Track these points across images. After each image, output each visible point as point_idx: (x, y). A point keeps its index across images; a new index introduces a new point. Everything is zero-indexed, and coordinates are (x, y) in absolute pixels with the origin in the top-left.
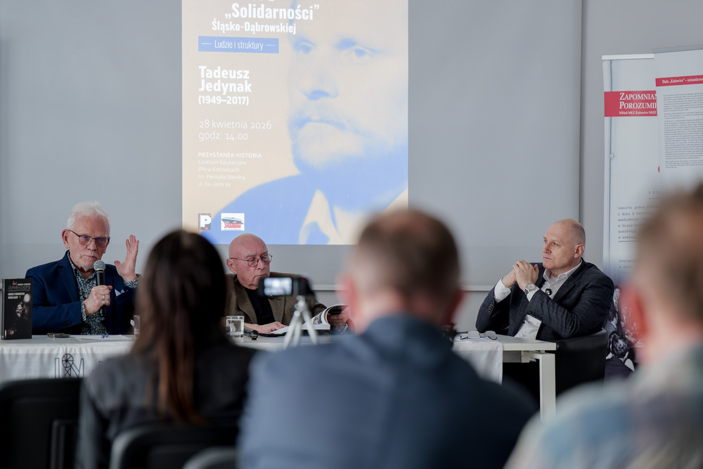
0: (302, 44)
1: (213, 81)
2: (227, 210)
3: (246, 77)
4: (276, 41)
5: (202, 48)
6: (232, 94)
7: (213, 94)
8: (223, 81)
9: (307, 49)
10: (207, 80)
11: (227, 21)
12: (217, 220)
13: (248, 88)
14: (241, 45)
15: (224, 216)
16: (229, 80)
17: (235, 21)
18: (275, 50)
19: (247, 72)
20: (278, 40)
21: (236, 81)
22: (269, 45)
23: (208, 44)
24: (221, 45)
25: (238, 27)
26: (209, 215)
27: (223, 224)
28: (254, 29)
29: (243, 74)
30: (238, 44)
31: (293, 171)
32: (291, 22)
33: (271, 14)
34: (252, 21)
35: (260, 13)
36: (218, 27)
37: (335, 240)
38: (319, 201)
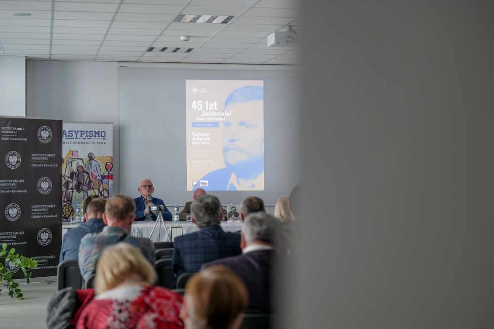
0: (227, 124)
2: (202, 180)
4: (218, 123)
5: (193, 126)
6: (203, 141)
7: (197, 141)
8: (200, 137)
9: (229, 126)
10: (195, 137)
11: (201, 117)
12: (199, 183)
13: (209, 139)
14: (206, 125)
15: (201, 181)
16: (202, 137)
17: (204, 117)
18: (218, 126)
19: (208, 134)
21: (205, 137)
22: (216, 125)
23: (195, 125)
24: (200, 125)
25: (205, 119)
26: (196, 181)
27: (201, 184)
28: (211, 120)
30: (205, 125)
31: (225, 166)
32: (223, 117)
33: (216, 114)
34: (210, 117)
35: (213, 114)
36: (198, 119)
37: (239, 189)
38: (233, 176)
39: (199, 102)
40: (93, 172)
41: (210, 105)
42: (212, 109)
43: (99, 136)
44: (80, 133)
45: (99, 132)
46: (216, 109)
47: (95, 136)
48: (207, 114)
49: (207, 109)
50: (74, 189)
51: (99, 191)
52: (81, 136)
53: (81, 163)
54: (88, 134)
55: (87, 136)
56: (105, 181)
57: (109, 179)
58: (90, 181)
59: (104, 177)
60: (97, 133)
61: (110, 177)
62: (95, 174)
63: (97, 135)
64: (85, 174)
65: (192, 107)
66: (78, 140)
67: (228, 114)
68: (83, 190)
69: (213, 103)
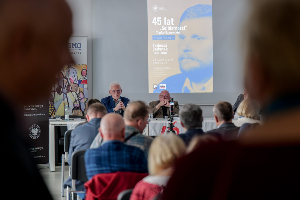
0: (182, 37)
1: (157, 48)
2: (161, 83)
3: (166, 46)
4: (174, 36)
5: (153, 39)
6: (162, 51)
7: (157, 51)
8: (160, 48)
9: (183, 38)
10: (155, 48)
11: (160, 31)
12: (158, 86)
13: (167, 49)
14: (165, 38)
15: (160, 85)
16: (161, 47)
17: (163, 31)
18: (174, 39)
19: (166, 45)
20: (175, 36)
21: (163, 48)
22: (173, 37)
23: (155, 37)
24: (159, 38)
25: (164, 33)
26: (156, 85)
27: (160, 87)
28: (168, 33)
29: (165, 46)
30: (164, 38)
31: (180, 72)
32: (179, 31)
33: (173, 29)
34: (168, 31)
35: (170, 28)
36: (158, 33)
37: (192, 91)
38: (187, 81)
39: (158, 18)
40: (71, 78)
41: (168, 21)
42: (170, 24)
43: (76, 48)
45: (76, 44)
46: (173, 24)
48: (165, 29)
49: (165, 24)
50: (56, 92)
51: (76, 93)
56: (81, 85)
57: (84, 83)
58: (69, 85)
59: (80, 82)
61: (85, 82)
62: (73, 79)
64: (65, 79)
65: (153, 23)
67: (183, 28)
68: (63, 93)
69: (170, 19)
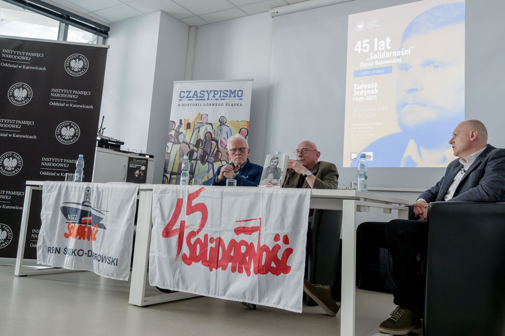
0: (404, 67)
1: (360, 90)
2: (364, 151)
3: (375, 86)
4: (391, 67)
5: (355, 76)
6: (369, 95)
7: (359, 96)
8: (365, 90)
9: (407, 69)
10: (357, 90)
11: (367, 62)
13: (376, 92)
14: (374, 72)
16: (368, 89)
17: (371, 61)
18: (390, 72)
19: (376, 84)
20: (392, 67)
21: (370, 89)
22: (388, 70)
23: (358, 74)
24: (364, 73)
25: (372, 64)
26: (356, 153)
28: (380, 64)
29: (374, 85)
30: (372, 72)
32: (399, 57)
33: (389, 55)
34: (379, 60)
35: (383, 55)
36: (363, 65)
37: (420, 164)
39: (365, 41)
40: (223, 140)
41: (380, 43)
42: (383, 48)
43: (235, 96)
44: (212, 93)
45: (235, 91)
46: (388, 47)
47: (230, 96)
48: (375, 57)
49: (376, 49)
50: (198, 160)
52: (214, 97)
53: (210, 129)
54: (222, 94)
55: (220, 97)
58: (218, 151)
60: (233, 93)
62: (225, 142)
63: (232, 95)
64: (213, 142)
65: (356, 50)
66: (209, 102)
67: (406, 52)
68: (208, 162)
69: (385, 40)
